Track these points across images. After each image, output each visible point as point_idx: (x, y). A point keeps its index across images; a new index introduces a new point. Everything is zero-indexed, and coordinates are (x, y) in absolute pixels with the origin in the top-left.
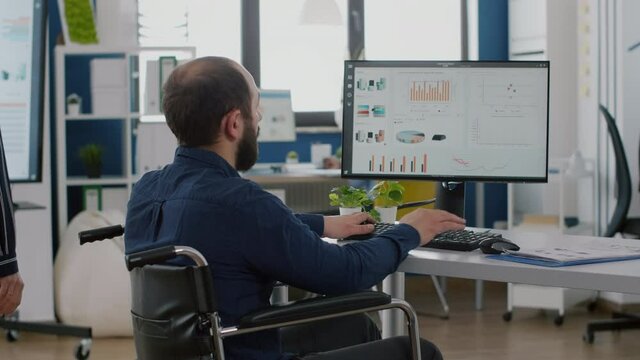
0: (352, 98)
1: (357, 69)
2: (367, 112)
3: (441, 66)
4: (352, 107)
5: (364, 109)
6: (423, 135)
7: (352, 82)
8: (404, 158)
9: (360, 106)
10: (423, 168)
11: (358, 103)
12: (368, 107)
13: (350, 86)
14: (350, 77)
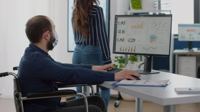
0: (117, 27)
1: (118, 18)
2: (120, 32)
3: (141, 17)
4: (116, 30)
5: (120, 31)
6: (135, 40)
7: (117, 22)
8: (129, 47)
9: (119, 30)
10: (134, 51)
11: (118, 29)
12: (120, 30)
13: (116, 23)
14: (116, 21)
